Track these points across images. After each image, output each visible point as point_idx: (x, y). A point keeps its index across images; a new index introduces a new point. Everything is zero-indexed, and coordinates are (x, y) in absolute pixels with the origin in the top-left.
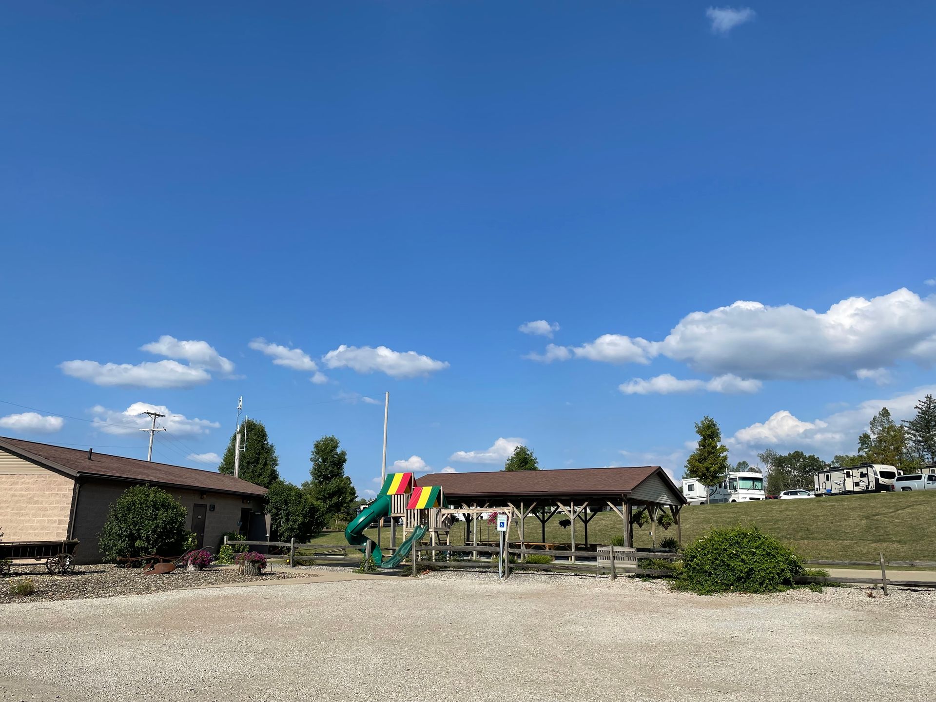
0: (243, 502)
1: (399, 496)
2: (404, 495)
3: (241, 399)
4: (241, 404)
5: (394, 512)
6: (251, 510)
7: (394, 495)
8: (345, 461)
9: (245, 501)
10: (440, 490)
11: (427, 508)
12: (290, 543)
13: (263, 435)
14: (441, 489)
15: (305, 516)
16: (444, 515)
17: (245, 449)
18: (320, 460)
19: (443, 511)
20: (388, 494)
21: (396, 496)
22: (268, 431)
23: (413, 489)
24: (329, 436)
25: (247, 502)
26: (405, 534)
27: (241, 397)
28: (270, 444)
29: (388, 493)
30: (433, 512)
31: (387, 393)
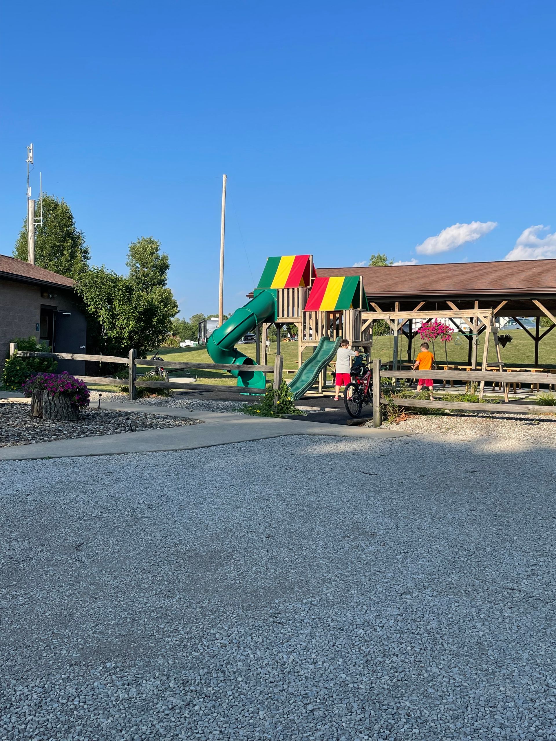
0: (42, 296)
1: (291, 290)
2: (300, 289)
3: (31, 147)
4: (31, 154)
5: (283, 316)
6: (56, 308)
7: (283, 290)
8: (167, 267)
9: (45, 294)
10: (359, 282)
11: (339, 311)
12: (128, 358)
13: (69, 218)
14: (361, 280)
15: (139, 320)
16: (365, 321)
17: (42, 223)
18: (138, 265)
19: (365, 316)
20: (271, 288)
21: (286, 290)
22: (73, 212)
23: (313, 281)
24: (147, 237)
25: (49, 296)
26: (301, 349)
27: (31, 145)
28: (78, 230)
29: (273, 286)
30: (349, 317)
31: (224, 176)
